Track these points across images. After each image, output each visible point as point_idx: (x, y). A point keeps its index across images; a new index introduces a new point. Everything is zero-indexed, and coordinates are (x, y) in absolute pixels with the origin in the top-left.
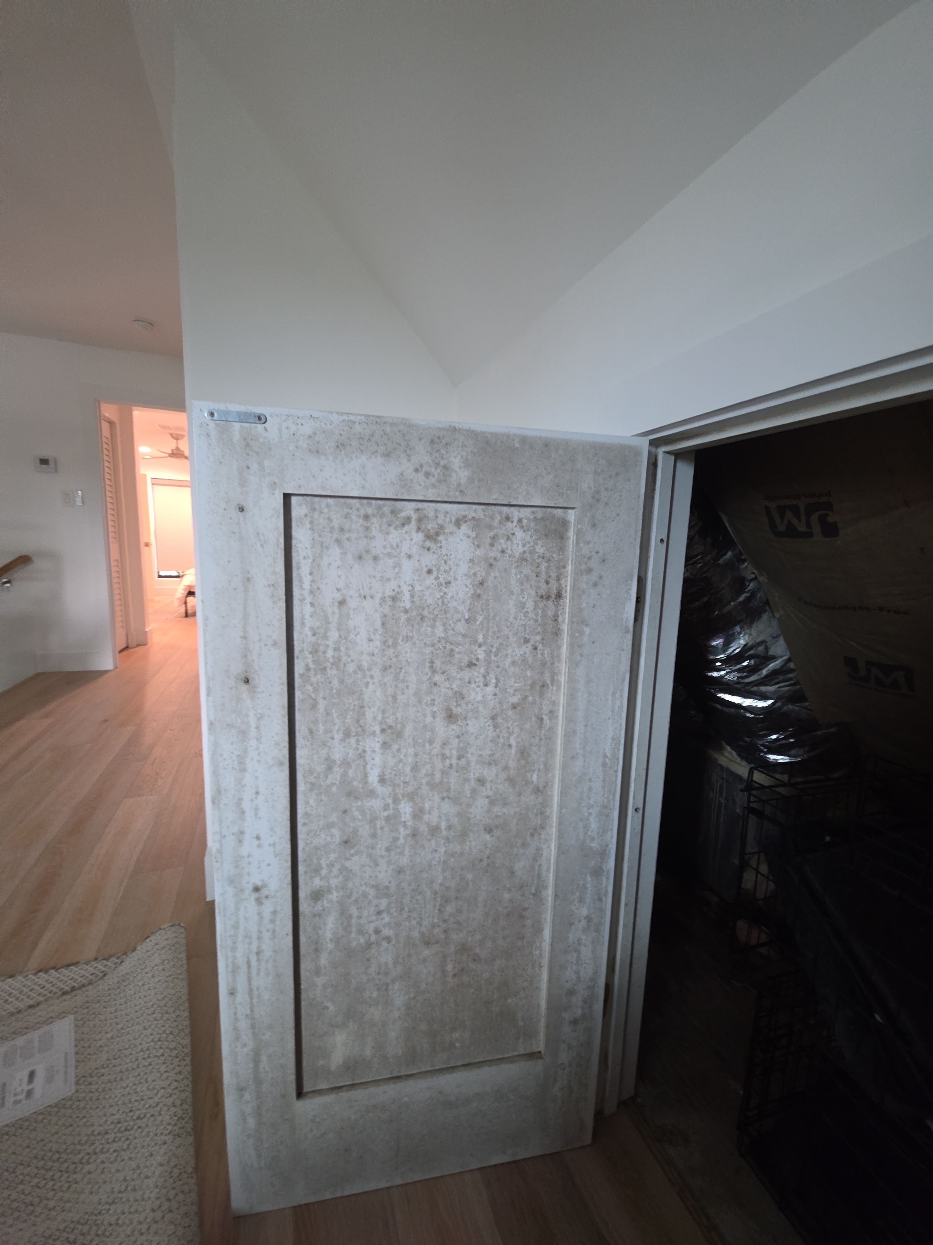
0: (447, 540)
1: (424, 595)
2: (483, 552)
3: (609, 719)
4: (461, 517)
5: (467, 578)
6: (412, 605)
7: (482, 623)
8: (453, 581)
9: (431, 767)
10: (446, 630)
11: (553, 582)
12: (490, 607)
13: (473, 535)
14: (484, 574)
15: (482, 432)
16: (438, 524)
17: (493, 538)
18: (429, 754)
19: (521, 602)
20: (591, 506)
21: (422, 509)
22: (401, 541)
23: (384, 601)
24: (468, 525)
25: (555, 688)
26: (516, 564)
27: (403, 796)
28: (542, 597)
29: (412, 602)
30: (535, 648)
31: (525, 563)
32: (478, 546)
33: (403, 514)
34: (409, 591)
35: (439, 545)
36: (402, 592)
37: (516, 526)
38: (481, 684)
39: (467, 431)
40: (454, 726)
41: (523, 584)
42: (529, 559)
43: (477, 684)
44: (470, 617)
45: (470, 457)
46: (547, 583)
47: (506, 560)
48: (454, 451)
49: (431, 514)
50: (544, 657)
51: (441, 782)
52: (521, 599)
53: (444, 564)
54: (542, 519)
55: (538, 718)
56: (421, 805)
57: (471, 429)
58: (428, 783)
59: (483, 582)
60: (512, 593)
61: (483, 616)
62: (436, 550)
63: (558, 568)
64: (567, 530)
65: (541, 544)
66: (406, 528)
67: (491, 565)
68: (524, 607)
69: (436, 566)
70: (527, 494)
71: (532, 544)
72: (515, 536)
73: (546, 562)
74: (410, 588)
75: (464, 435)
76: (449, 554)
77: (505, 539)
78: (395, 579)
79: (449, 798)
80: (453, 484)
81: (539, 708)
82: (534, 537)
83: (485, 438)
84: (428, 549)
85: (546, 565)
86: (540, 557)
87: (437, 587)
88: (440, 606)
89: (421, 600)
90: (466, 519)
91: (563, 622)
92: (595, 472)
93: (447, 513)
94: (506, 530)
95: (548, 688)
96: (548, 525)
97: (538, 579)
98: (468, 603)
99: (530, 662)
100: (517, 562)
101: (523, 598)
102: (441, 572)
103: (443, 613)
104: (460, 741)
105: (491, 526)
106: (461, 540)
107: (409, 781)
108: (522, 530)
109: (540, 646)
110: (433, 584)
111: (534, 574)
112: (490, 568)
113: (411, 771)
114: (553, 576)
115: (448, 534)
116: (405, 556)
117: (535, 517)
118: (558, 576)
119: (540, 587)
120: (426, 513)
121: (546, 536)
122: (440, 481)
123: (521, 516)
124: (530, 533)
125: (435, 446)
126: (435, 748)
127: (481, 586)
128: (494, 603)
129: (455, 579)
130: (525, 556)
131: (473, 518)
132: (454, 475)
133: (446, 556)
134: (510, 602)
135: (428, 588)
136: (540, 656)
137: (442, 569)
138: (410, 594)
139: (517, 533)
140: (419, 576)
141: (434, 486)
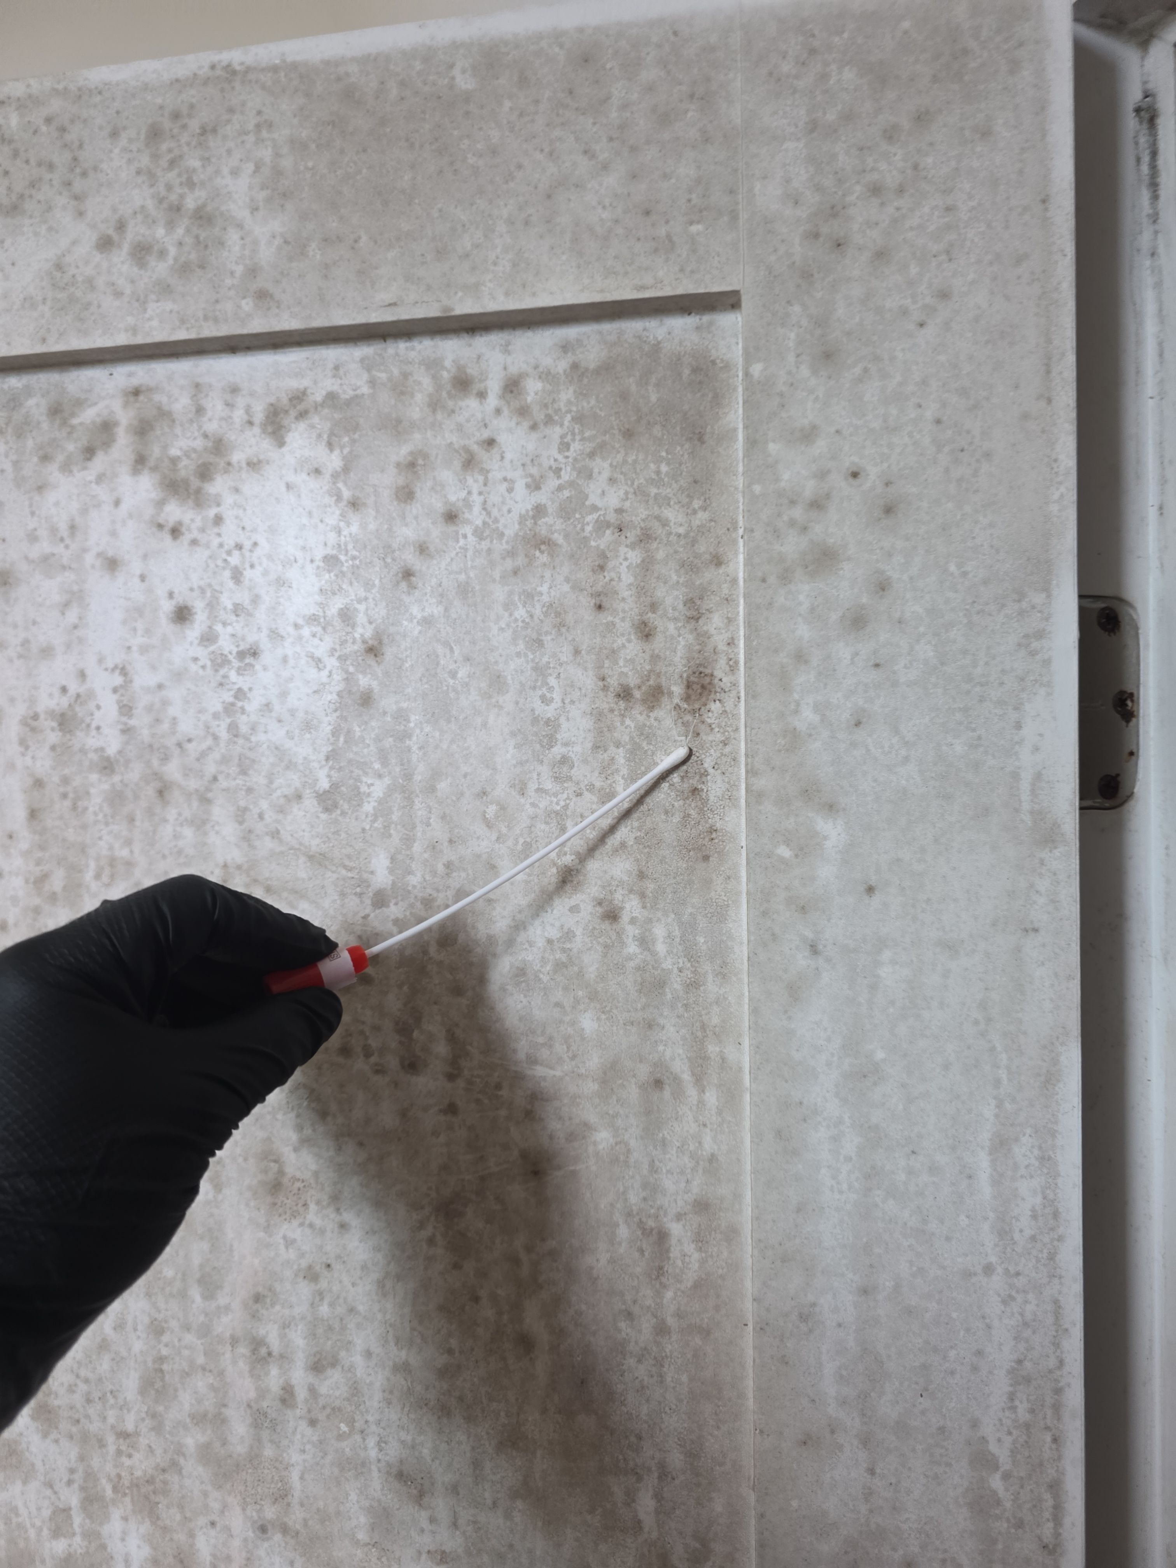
0: (237, 490)
1: (165, 703)
2: (372, 527)
3: (988, 1269)
4: (285, 401)
5: (319, 629)
6: (127, 743)
7: (383, 809)
8: (265, 644)
9: (212, 1387)
10: (247, 837)
11: (671, 627)
12: (413, 743)
13: (334, 461)
14: (380, 612)
15: (327, 63)
16: (206, 436)
17: (412, 466)
18: (205, 1331)
19: (535, 720)
20: (807, 275)
21: (150, 390)
22: (84, 511)
23: (33, 730)
24: (313, 427)
25: (712, 1098)
26: (509, 564)
27: (115, 1489)
28: (625, 694)
29: (127, 731)
30: (612, 916)
31: (544, 558)
32: (355, 504)
33: (89, 415)
34: (115, 690)
35: (212, 512)
36: (91, 694)
37: (498, 411)
38: (393, 1062)
39: (275, 69)
40: (292, 1230)
41: (540, 643)
42: (558, 538)
43: (373, 1059)
44: (335, 786)
45: (287, 163)
46: (646, 632)
47: (465, 549)
48: (229, 152)
49: (181, 404)
50: (654, 954)
51: (253, 1458)
52: (539, 707)
53: (230, 584)
54: (605, 369)
55: (647, 1232)
56: (181, 1537)
57: (289, 59)
58: (205, 1454)
59: (381, 643)
60: (498, 682)
61: (387, 781)
62: (202, 530)
63: (689, 567)
64: (718, 400)
65: (606, 474)
66: (100, 462)
67: (408, 574)
68: (551, 741)
69: (202, 591)
70: (515, 265)
71: (567, 475)
72: (495, 452)
73: (632, 546)
74: (118, 680)
75: (263, 87)
76: (247, 544)
77: (457, 464)
78: (68, 646)
79: (285, 1530)
80: (232, 273)
81: (645, 1186)
82: (576, 446)
83: (339, 79)
84: (176, 532)
85: (635, 556)
86: (608, 525)
87: (209, 671)
88: (222, 744)
89: (158, 721)
90: (301, 407)
91: (730, 798)
92: (813, 126)
93: (235, 390)
94: (460, 428)
95: (679, 1093)
96: (634, 388)
97: (606, 617)
98: (326, 729)
99: (591, 972)
100: (511, 554)
101: (545, 700)
102: (223, 615)
103: (234, 770)
104: (321, 1294)
105: (399, 421)
106: (289, 487)
107: (137, 1434)
108: (526, 424)
109: (632, 907)
110: (196, 659)
111: (587, 602)
112: (404, 585)
113: (143, 1391)
114: (669, 600)
115: (241, 468)
116: (98, 563)
117: (575, 366)
118: (690, 602)
119: (613, 653)
120: (164, 400)
121: (628, 434)
122: (184, 269)
123: (514, 370)
124: (556, 432)
125: (164, 147)
126: (227, 1309)
127: (371, 661)
128: (428, 729)
129: (275, 635)
130: (544, 532)
131: (331, 397)
132: (233, 237)
133: (236, 553)
134: (491, 719)
135: (179, 676)
136: (632, 948)
137: (226, 601)
138: (118, 702)
139: (502, 438)
140: (148, 632)
141: (165, 290)
